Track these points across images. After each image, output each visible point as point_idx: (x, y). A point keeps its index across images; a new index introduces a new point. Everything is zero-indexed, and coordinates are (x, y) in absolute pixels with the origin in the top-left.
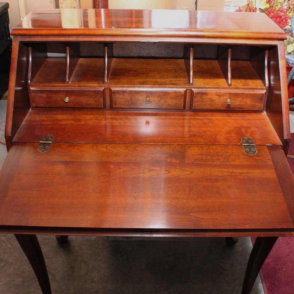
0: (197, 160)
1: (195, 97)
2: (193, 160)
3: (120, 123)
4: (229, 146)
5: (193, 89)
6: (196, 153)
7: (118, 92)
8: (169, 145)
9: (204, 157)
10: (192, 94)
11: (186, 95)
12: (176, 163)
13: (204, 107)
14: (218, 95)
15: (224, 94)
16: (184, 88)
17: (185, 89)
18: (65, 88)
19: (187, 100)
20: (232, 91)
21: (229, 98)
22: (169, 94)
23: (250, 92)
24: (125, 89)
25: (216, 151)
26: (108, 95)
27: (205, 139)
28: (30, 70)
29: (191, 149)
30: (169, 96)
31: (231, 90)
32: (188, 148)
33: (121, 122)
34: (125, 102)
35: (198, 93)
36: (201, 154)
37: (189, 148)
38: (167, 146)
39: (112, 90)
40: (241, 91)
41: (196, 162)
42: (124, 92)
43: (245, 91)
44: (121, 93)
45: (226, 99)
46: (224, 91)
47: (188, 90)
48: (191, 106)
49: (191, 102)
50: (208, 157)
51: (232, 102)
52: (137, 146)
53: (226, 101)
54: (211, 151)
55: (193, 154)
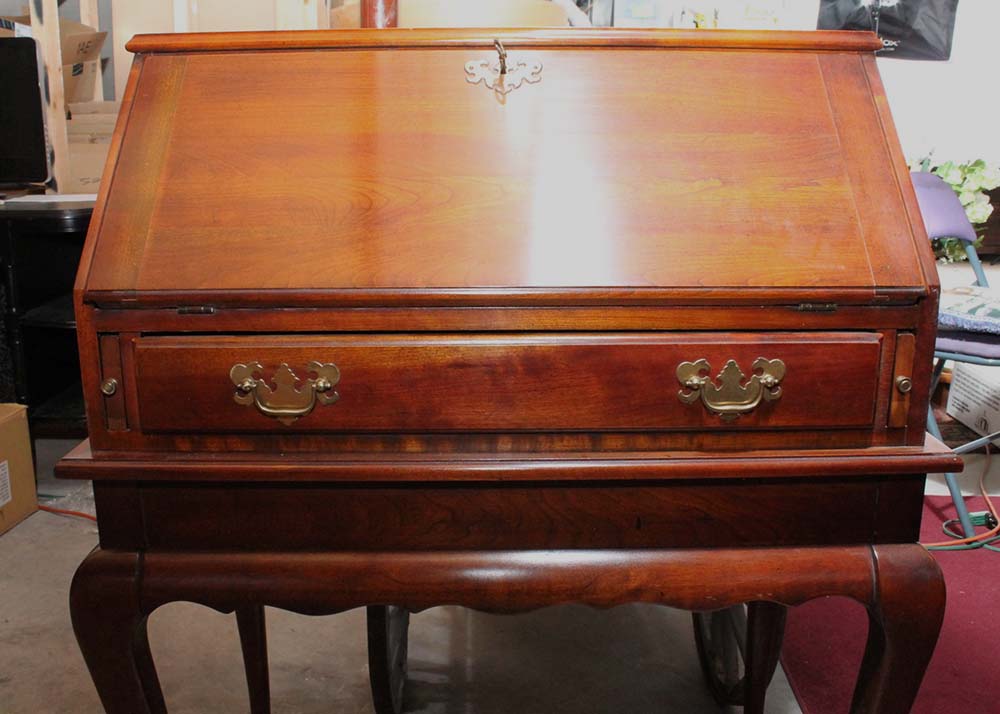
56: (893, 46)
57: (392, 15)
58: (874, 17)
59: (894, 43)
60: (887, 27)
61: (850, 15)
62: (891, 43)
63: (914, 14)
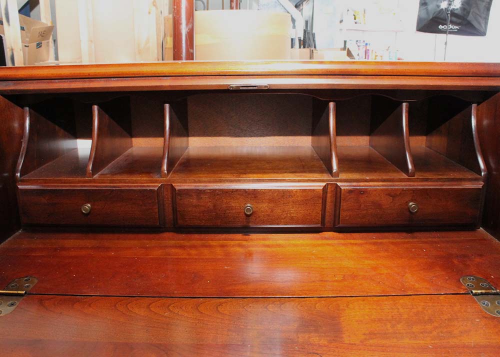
0: (372, 335)
1: (344, 200)
2: (363, 337)
3: (189, 254)
4: (442, 297)
5: (339, 184)
6: (367, 317)
7: (187, 192)
8: (297, 299)
9: (389, 326)
10: (339, 194)
11: (326, 197)
12: (320, 346)
13: (364, 220)
14: (389, 195)
15: (403, 192)
16: (323, 181)
17: (324, 184)
18: (85, 186)
19: (328, 207)
20: (418, 186)
21: (412, 201)
22: (292, 194)
23: (453, 185)
24: (201, 186)
25: (414, 310)
26: (168, 200)
27: (379, 283)
28: (22, 154)
29: (354, 309)
30: (291, 199)
31: (416, 184)
32: (345, 305)
33: (193, 252)
34: (202, 214)
35: (350, 191)
36: (380, 320)
37: (347, 306)
38: (293, 301)
39: (175, 189)
40: (436, 185)
41: (371, 342)
42: (199, 192)
43: (442, 185)
44: (193, 194)
45: (406, 202)
46: (402, 186)
47: (329, 186)
48: (337, 218)
49: (335, 211)
50: (399, 326)
51: (419, 209)
52: (221, 304)
53: (407, 207)
54: (401, 310)
55: (361, 321)
56: (457, 29)
57: (190, 26)
58: (448, 14)
59: (458, 27)
60: (454, 19)
61: (435, 13)
62: (456, 27)
63: (468, 13)
